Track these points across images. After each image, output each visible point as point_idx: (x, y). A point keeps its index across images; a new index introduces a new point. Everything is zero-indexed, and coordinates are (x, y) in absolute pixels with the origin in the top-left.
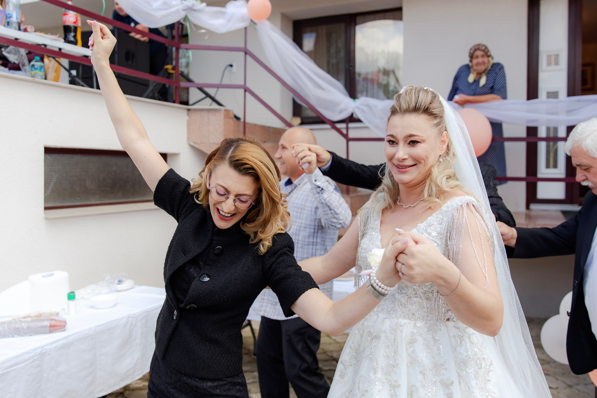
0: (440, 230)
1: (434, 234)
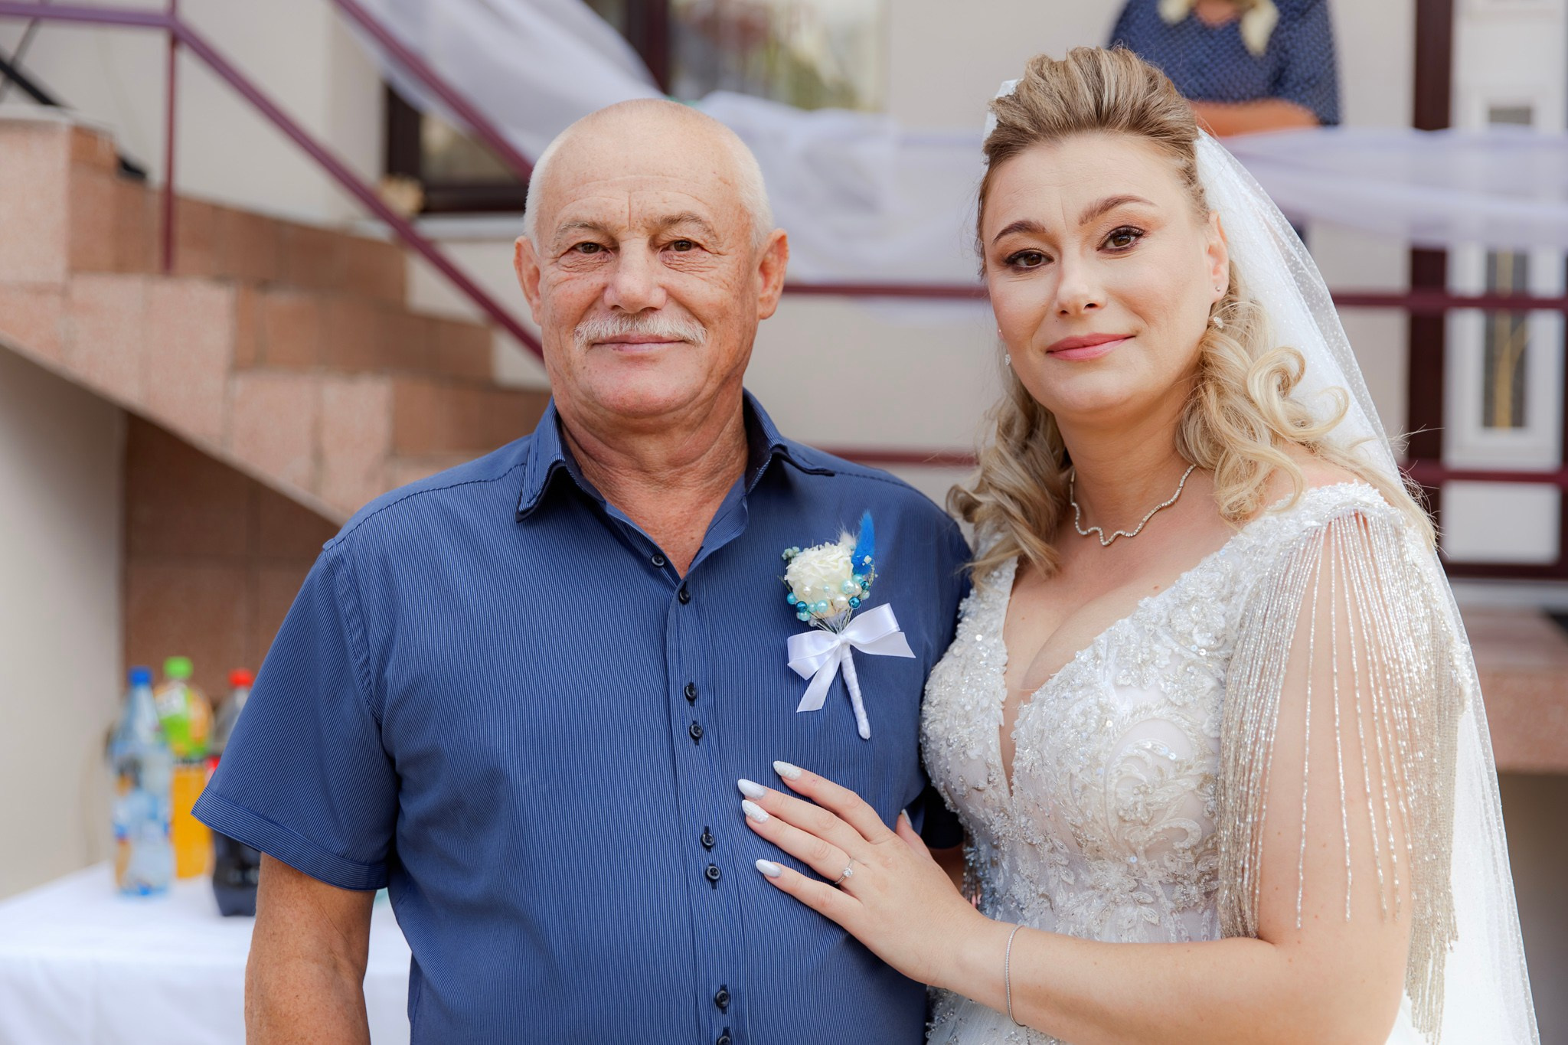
0: (1222, 625)
1: (1201, 640)
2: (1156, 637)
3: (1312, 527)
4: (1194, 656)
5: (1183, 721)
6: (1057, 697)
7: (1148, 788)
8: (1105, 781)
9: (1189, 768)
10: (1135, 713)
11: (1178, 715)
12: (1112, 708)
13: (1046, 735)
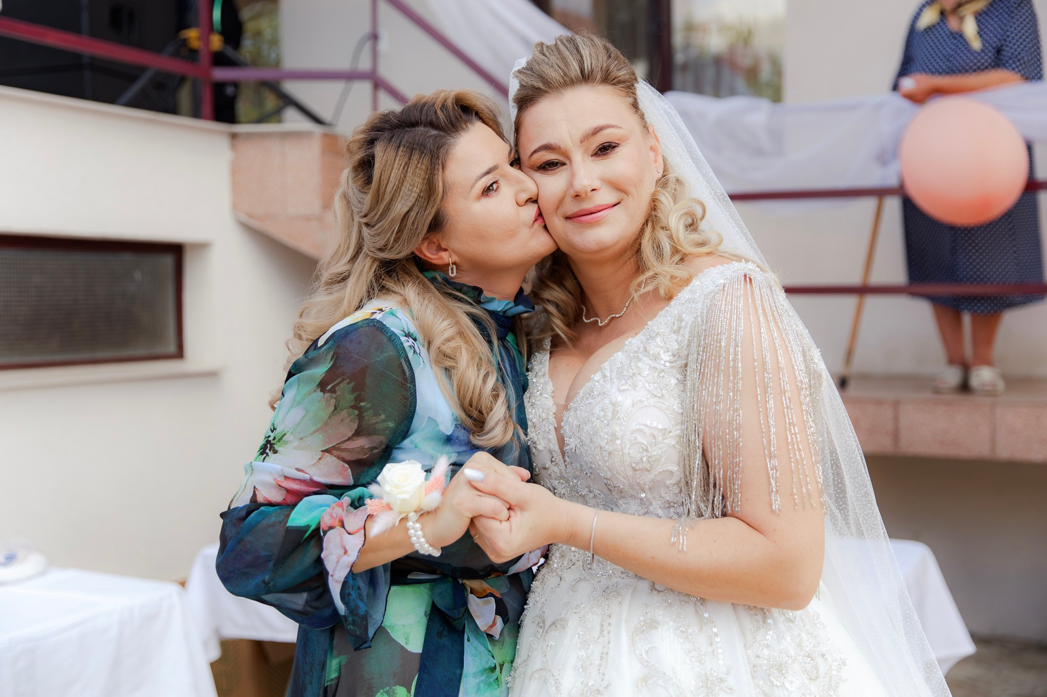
0: (677, 347)
1: (666, 357)
2: (639, 360)
3: (721, 284)
4: (662, 367)
5: (663, 405)
6: (584, 404)
7: (647, 447)
8: (622, 447)
9: (670, 432)
10: (634, 405)
11: (659, 402)
12: (620, 404)
13: (581, 427)
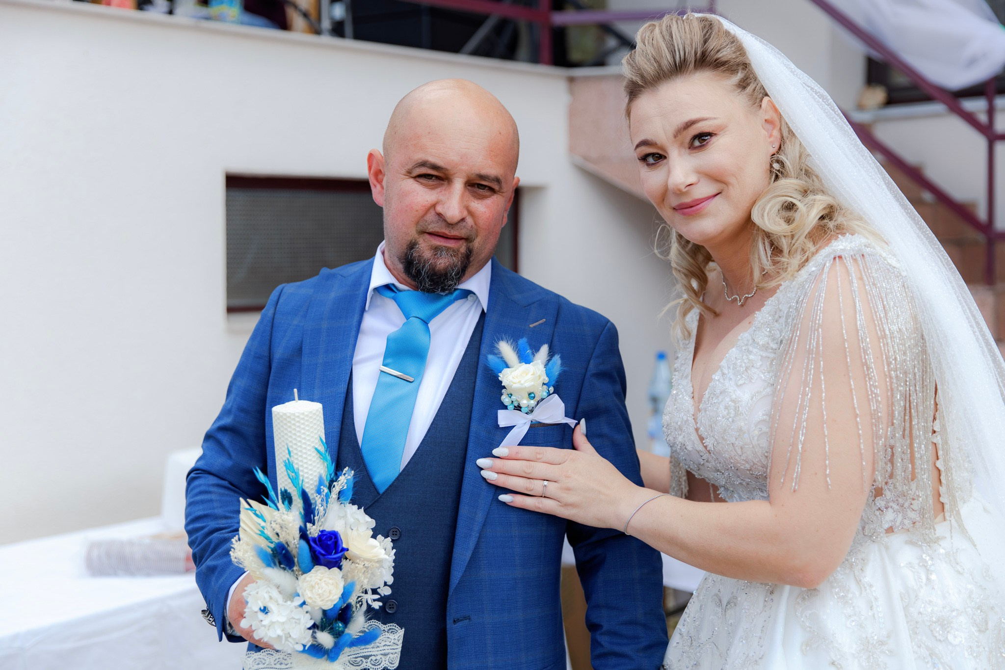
6: (711, 404)
10: (752, 398)
12: (740, 399)
13: (713, 426)
